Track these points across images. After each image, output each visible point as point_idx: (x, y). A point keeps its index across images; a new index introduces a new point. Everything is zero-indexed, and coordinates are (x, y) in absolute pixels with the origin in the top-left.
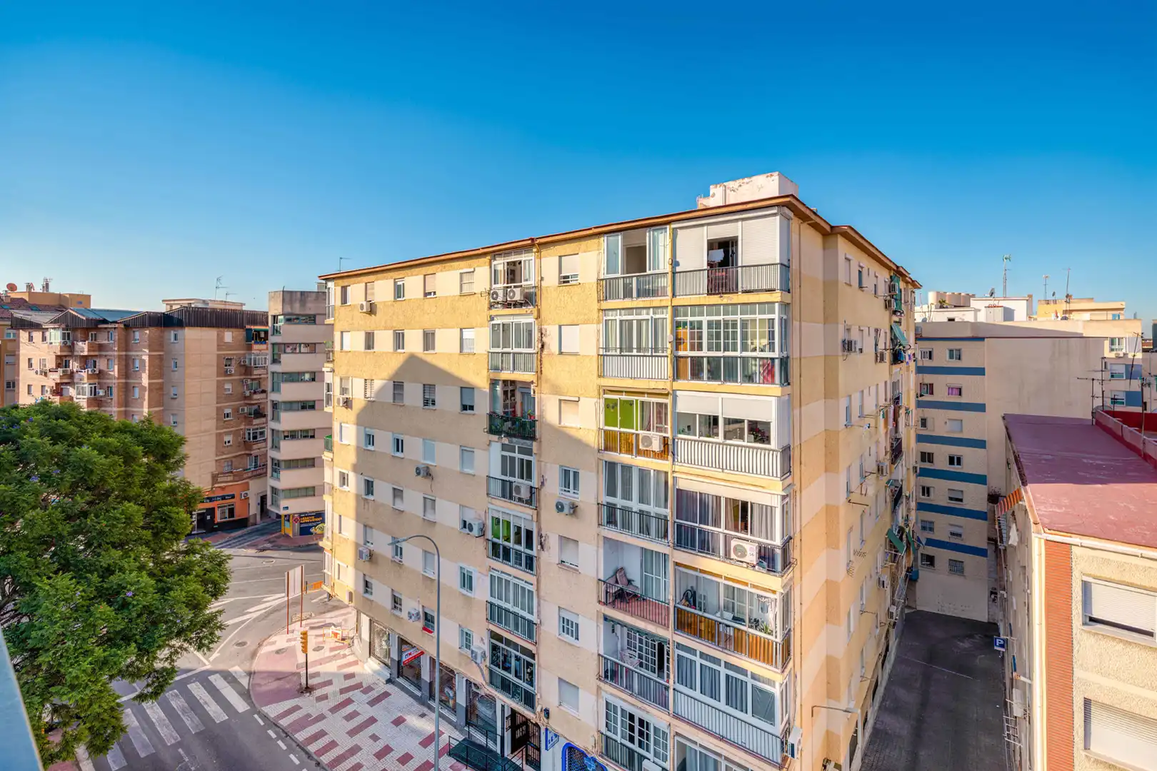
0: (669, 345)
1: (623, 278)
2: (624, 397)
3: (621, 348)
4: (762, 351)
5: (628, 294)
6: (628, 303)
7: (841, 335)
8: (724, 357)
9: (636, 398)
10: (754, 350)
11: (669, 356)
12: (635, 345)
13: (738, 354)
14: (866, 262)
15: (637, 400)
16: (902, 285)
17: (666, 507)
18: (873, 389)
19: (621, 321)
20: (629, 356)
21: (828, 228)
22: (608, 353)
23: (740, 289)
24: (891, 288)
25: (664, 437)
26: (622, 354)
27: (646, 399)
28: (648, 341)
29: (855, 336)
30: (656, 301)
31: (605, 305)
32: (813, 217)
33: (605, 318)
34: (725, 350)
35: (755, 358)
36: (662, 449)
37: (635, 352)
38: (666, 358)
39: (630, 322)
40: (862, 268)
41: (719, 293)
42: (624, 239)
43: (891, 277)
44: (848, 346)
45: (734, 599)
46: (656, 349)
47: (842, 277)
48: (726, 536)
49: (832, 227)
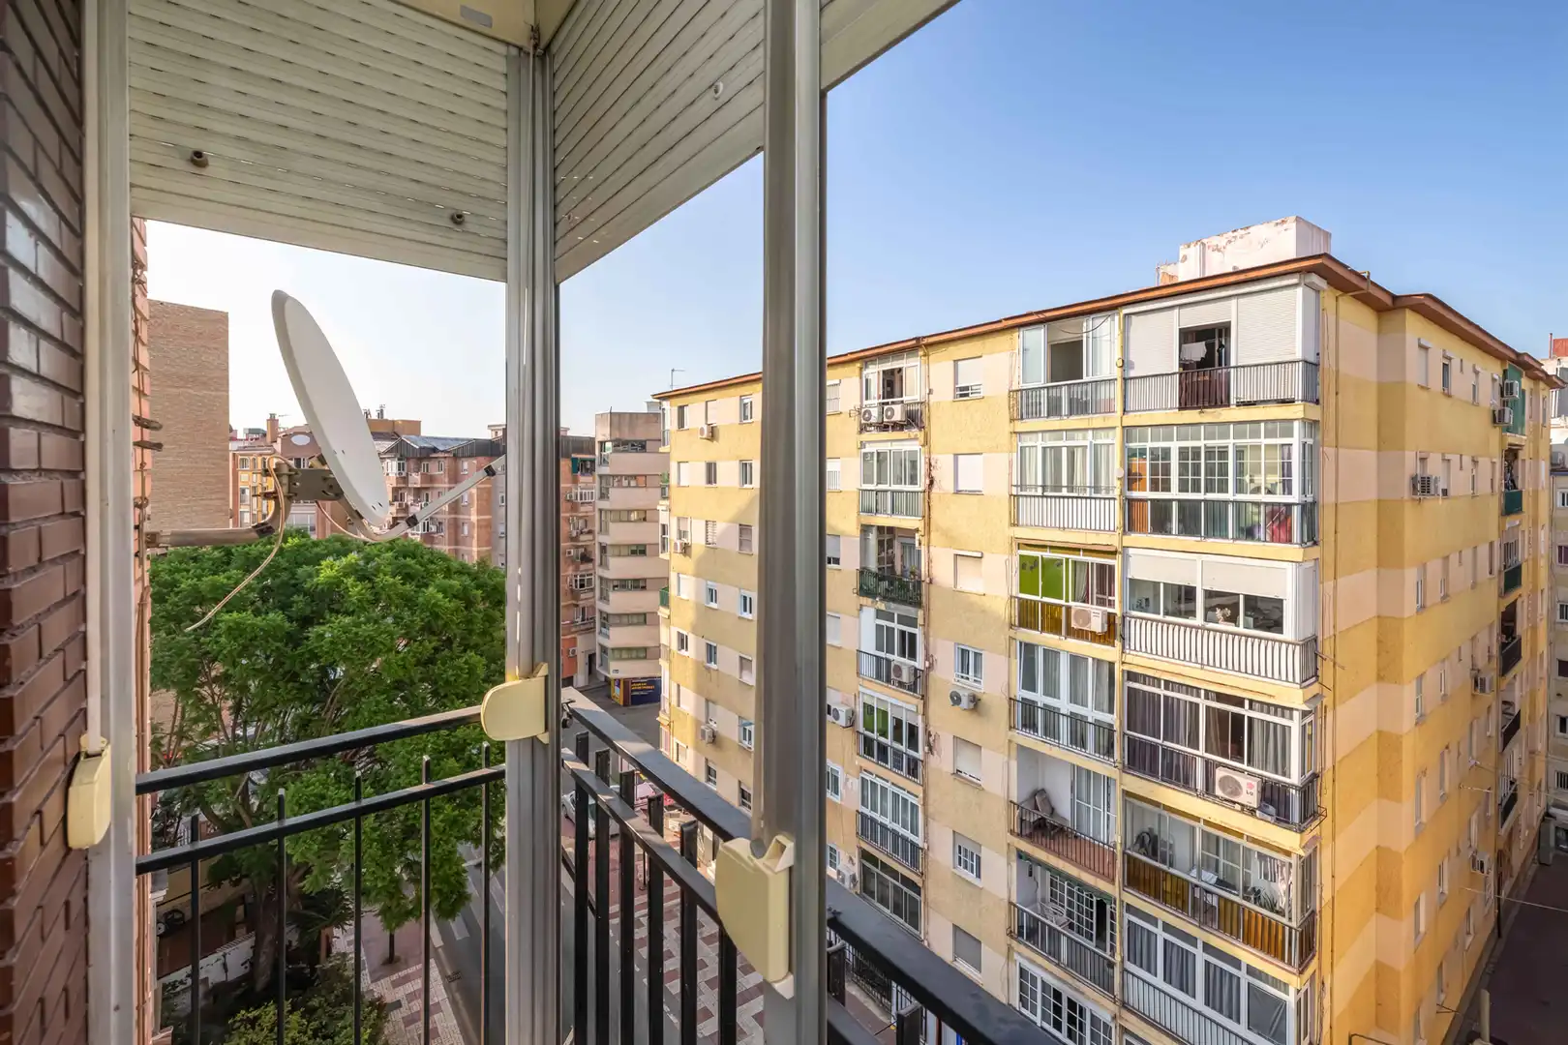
0: (1117, 484)
1: (1048, 388)
2: (1048, 554)
3: (1044, 487)
4: (1269, 492)
5: (1054, 410)
6: (1054, 423)
7: (1411, 466)
8: (1205, 501)
9: (1068, 556)
10: (1257, 490)
11: (1117, 497)
12: (1064, 482)
13: (1230, 496)
14: (1459, 350)
15: (1067, 559)
16: (1526, 383)
17: (1111, 711)
18: (1467, 554)
19: (1044, 449)
20: (1055, 497)
21: (1388, 301)
22: (1023, 493)
23: (1233, 401)
24: (1505, 390)
25: (1109, 614)
26: (1045, 494)
27: (1081, 557)
28: (1084, 476)
29: (1434, 468)
30: (1097, 421)
31: (1020, 426)
32: (1363, 285)
33: (1020, 445)
34: (1206, 491)
35: (1257, 504)
36: (1106, 629)
37: (1065, 492)
38: (1112, 502)
39: (1058, 450)
40: (1450, 359)
41: (1199, 408)
42: (1049, 332)
43: (1505, 372)
44: (1422, 486)
45: (1217, 854)
46: (1097, 488)
47: (1413, 375)
48: (1207, 762)
49: (1395, 298)
